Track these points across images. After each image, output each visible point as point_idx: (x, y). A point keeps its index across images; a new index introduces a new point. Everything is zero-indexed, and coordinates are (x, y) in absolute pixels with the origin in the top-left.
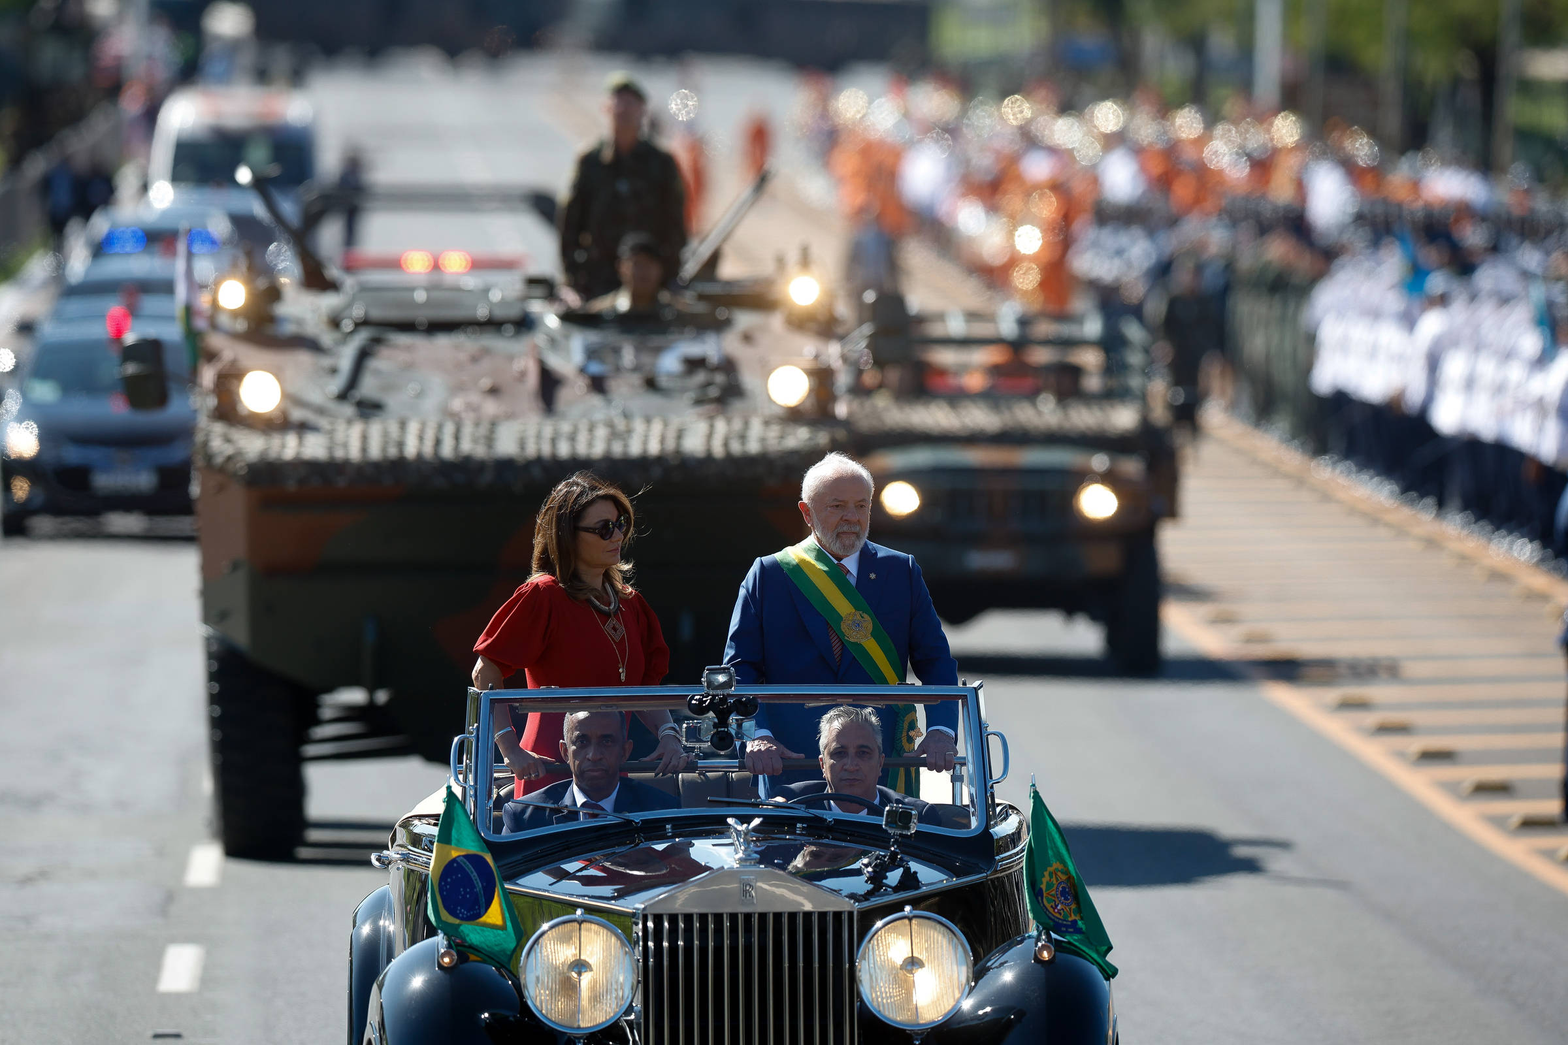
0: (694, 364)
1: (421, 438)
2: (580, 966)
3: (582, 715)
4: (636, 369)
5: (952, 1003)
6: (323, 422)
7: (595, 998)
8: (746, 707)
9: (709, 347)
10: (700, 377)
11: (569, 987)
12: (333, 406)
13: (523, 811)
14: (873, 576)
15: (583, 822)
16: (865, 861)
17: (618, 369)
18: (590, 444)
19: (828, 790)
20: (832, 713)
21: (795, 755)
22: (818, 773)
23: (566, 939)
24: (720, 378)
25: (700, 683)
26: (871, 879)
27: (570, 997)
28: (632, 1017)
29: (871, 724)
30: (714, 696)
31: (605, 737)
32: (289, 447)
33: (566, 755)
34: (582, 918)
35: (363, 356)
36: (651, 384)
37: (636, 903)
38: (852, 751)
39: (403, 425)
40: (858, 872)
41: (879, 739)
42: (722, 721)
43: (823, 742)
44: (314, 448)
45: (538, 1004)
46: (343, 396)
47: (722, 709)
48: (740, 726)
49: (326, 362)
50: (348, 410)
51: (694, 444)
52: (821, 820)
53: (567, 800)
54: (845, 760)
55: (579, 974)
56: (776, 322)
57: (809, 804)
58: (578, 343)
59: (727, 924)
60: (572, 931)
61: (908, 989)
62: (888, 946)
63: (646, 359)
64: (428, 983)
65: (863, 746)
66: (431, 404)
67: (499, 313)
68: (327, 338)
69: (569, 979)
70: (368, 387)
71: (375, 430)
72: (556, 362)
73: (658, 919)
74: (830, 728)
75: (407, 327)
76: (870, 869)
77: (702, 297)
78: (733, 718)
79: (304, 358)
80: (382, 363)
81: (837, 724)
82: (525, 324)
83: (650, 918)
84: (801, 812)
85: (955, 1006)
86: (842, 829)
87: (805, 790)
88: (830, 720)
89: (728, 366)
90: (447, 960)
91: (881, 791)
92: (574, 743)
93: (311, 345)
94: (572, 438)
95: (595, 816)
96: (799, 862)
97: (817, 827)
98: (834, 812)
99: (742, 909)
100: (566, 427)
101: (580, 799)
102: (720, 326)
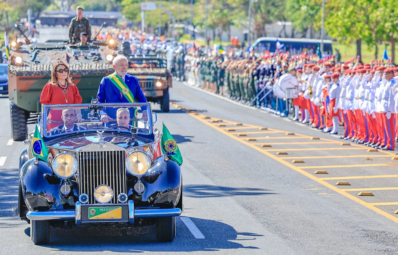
0: (94, 54)
1: (46, 67)
2: (65, 164)
3: (66, 110)
4: (83, 55)
5: (146, 170)
6: (30, 65)
7: (68, 171)
8: (100, 108)
9: (96, 52)
10: (95, 56)
11: (63, 168)
12: (31, 62)
13: (54, 131)
14: (128, 80)
15: (66, 133)
16: (127, 140)
17: (80, 56)
18: (76, 68)
19: (118, 125)
20: (119, 109)
21: (111, 118)
22: (116, 122)
23: (62, 158)
24: (97, 57)
25: (91, 103)
26: (128, 144)
27: (63, 171)
28: (77, 175)
29: (127, 112)
30: (94, 106)
31: (72, 114)
32: (24, 69)
33: (63, 119)
34: (65, 153)
35: (36, 54)
36: (86, 58)
37: (77, 150)
38: (123, 118)
39: (43, 65)
40: (126, 143)
41: (129, 115)
42: (96, 111)
43: (117, 116)
44: (28, 69)
45: (56, 172)
46: (33, 61)
47: (95, 108)
48: (99, 112)
49: (30, 55)
50: (34, 63)
51: (94, 68)
52: (117, 132)
53: (63, 129)
54: (122, 120)
55: (65, 165)
56: (107, 47)
57: (115, 128)
58: (73, 51)
59: (97, 154)
60: (63, 156)
61: (137, 167)
62: (132, 158)
63: (85, 54)
64: (32, 168)
65: (125, 117)
66: (48, 62)
67: (59, 47)
68: (30, 51)
69: (63, 166)
70: (37, 59)
71: (38, 66)
72: (69, 54)
73: (82, 153)
74: (119, 112)
75: (44, 49)
76: (128, 142)
77: (94, 44)
78: (98, 111)
79: (26, 54)
80: (39, 55)
81: (120, 112)
82: (64, 48)
83: (80, 153)
84: (113, 130)
85: (147, 171)
86: (122, 134)
87: (113, 126)
88: (119, 111)
89: (99, 55)
90: (36, 163)
91: (129, 126)
92: (65, 116)
93: (27, 52)
94: (73, 67)
95: (69, 132)
96: (112, 141)
97: (116, 133)
98: (119, 130)
99: (100, 151)
100: (71, 65)
101: (66, 128)
102: (98, 48)
